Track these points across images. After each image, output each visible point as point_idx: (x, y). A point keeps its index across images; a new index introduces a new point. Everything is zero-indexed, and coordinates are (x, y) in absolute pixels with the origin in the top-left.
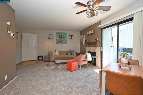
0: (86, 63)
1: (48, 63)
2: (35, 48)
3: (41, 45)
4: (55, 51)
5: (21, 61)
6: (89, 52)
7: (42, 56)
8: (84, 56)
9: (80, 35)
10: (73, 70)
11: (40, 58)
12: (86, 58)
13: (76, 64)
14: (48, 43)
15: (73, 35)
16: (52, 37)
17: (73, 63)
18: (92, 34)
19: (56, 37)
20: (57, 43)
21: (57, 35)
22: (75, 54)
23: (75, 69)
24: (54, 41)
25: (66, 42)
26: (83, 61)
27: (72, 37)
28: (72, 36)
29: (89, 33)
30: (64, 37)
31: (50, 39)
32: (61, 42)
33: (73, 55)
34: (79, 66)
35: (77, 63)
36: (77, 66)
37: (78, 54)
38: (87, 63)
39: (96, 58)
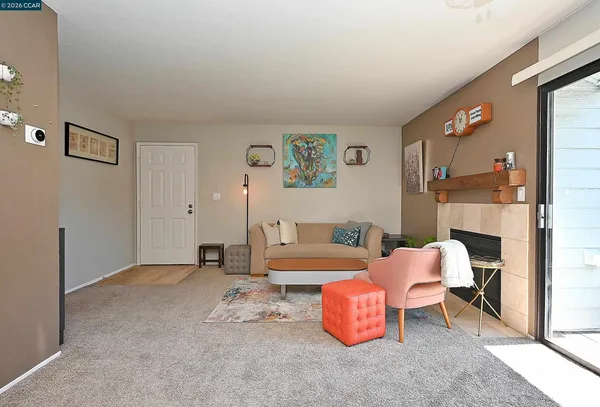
0: (436, 296)
1: (239, 282)
2: (190, 206)
3: (217, 196)
4: (278, 223)
5: (132, 265)
6: (457, 235)
7: (219, 248)
8: (425, 255)
9: (405, 143)
10: (356, 337)
11: (212, 256)
12: (438, 267)
13: (373, 302)
14: (246, 185)
15: (365, 147)
16: (263, 155)
17: (355, 299)
18: (472, 129)
19: (285, 158)
20: (288, 186)
21: (289, 147)
22: (375, 241)
23: (366, 334)
24: (277, 175)
25: (330, 182)
26: (418, 286)
27: (359, 154)
28: (360, 149)
29: (453, 126)
30: (321, 156)
31: (255, 164)
32: (309, 181)
33: (366, 247)
34: (392, 314)
35: (381, 295)
36: (383, 312)
37: (389, 244)
38: (440, 298)
39: (499, 271)
